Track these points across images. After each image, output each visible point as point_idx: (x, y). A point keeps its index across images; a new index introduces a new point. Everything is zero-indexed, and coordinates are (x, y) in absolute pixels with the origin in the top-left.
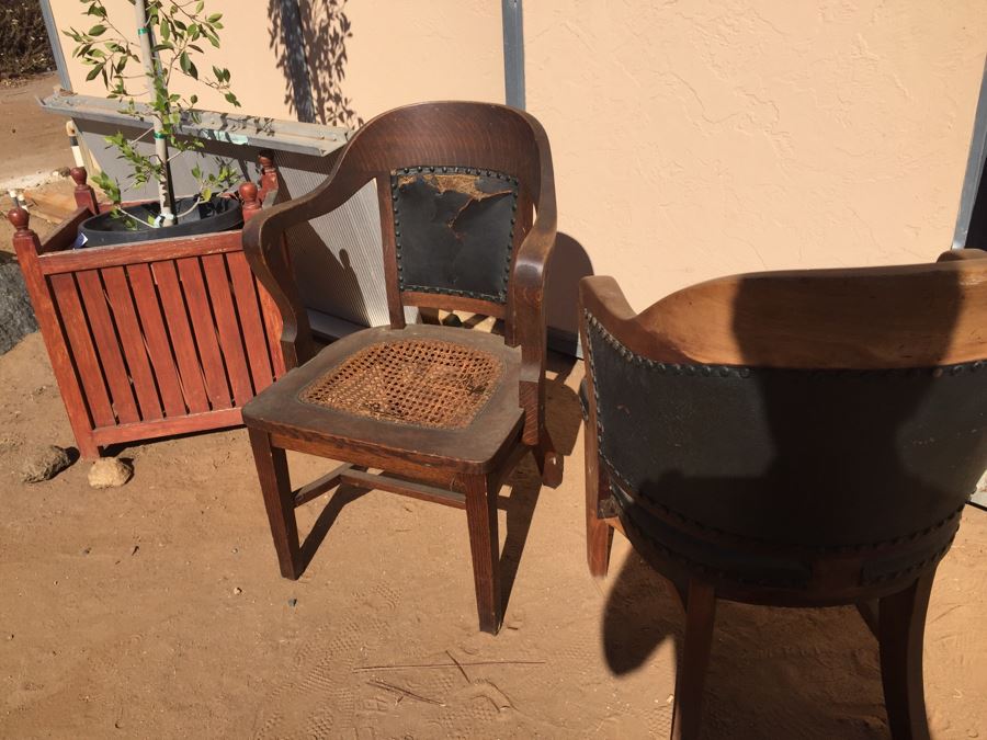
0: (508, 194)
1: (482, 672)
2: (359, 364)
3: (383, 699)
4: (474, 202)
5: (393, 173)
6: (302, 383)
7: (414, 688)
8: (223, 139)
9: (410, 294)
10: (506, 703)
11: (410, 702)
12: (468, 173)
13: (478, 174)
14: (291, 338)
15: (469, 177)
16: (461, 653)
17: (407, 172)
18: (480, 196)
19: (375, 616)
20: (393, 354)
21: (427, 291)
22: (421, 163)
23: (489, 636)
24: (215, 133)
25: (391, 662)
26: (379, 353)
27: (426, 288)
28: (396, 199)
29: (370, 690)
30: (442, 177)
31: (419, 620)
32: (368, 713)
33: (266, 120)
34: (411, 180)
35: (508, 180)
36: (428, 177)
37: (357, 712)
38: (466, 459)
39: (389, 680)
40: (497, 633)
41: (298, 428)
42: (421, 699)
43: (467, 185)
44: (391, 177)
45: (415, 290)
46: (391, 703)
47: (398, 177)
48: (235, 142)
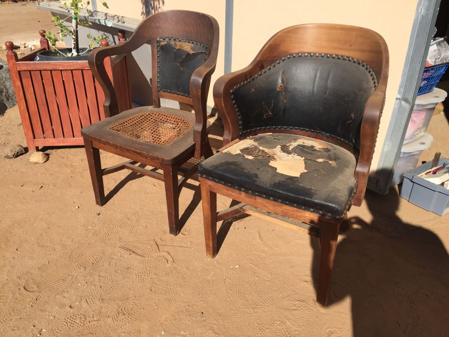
0: (203, 52)
1: (166, 248)
2: (135, 119)
3: (124, 253)
4: (188, 54)
5: (158, 39)
6: (109, 123)
7: (138, 251)
8: (104, 24)
9: (162, 93)
10: (172, 260)
11: (134, 255)
12: (189, 42)
13: (193, 43)
14: (107, 104)
15: (189, 44)
16: (159, 241)
17: (164, 39)
18: (191, 52)
19: (129, 223)
20: (151, 117)
21: (169, 92)
22: (170, 36)
23: (172, 236)
24: (101, 21)
25: (131, 240)
26: (145, 116)
27: (169, 91)
28: (159, 51)
29: (119, 249)
30: (178, 43)
31: (147, 227)
32: (116, 257)
33: (122, 17)
34: (165, 43)
35: (204, 46)
36: (172, 43)
37: (112, 256)
38: (163, 157)
39: (128, 247)
40: (176, 235)
41: (101, 139)
42: (139, 255)
43: (188, 47)
44: (157, 41)
45: (164, 91)
46: (126, 254)
47: (160, 41)
48: (108, 25)
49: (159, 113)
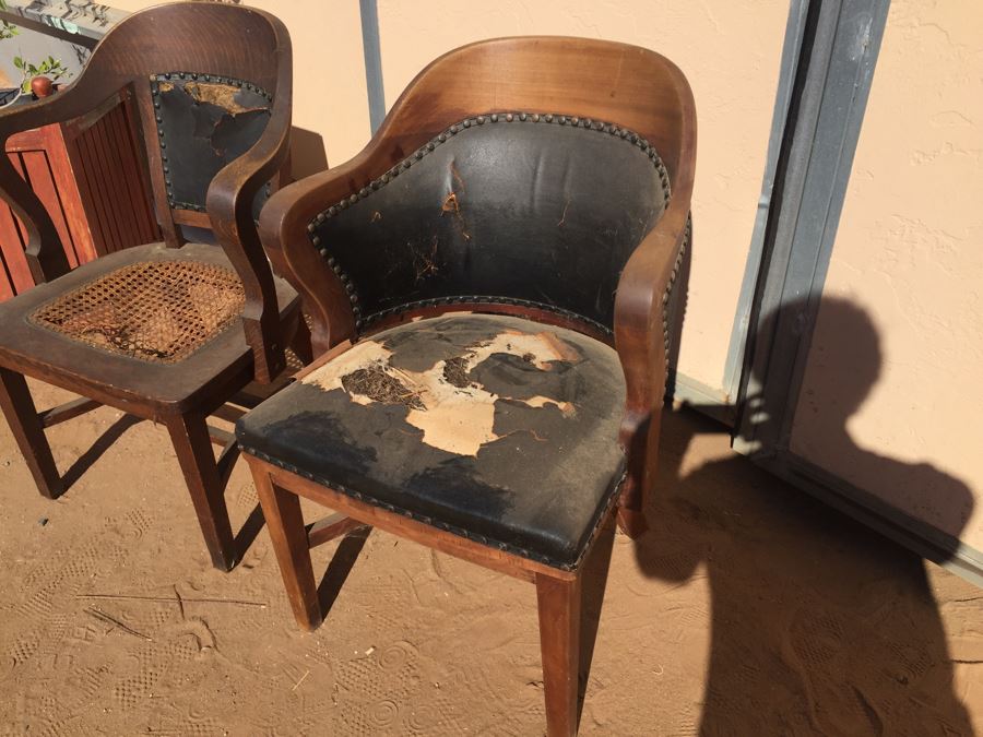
0: (263, 111)
1: (200, 610)
2: (112, 283)
3: (94, 628)
4: (227, 117)
5: (152, 78)
6: (41, 300)
7: (129, 621)
8: (61, 28)
9: (181, 211)
10: (211, 643)
11: (118, 633)
12: (230, 84)
13: (239, 86)
14: (35, 251)
15: (230, 88)
16: (186, 588)
17: (168, 78)
18: (237, 110)
19: (118, 543)
20: (156, 275)
21: (198, 210)
22: (183, 69)
23: (220, 573)
24: (53, 19)
25: (117, 591)
26: (141, 272)
27: (197, 207)
28: (158, 108)
29: (85, 618)
30: (205, 87)
31: (160, 550)
32: (74, 641)
33: (103, 7)
34: (171, 87)
35: (264, 95)
36: (191, 85)
37: (64, 639)
38: (158, 397)
39: (107, 610)
40: (230, 570)
41: (8, 350)
42: (130, 632)
43: (226, 97)
44: (151, 83)
45: (186, 208)
46: (99, 632)
47: (158, 83)
48: (69, 31)
49: (178, 262)
